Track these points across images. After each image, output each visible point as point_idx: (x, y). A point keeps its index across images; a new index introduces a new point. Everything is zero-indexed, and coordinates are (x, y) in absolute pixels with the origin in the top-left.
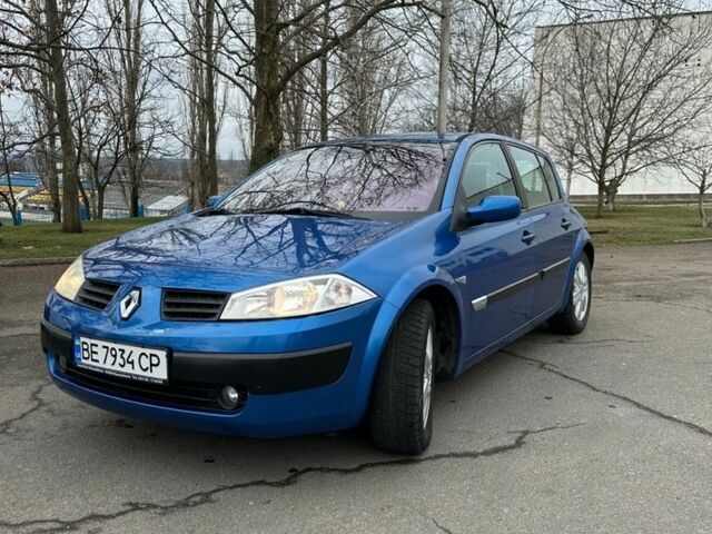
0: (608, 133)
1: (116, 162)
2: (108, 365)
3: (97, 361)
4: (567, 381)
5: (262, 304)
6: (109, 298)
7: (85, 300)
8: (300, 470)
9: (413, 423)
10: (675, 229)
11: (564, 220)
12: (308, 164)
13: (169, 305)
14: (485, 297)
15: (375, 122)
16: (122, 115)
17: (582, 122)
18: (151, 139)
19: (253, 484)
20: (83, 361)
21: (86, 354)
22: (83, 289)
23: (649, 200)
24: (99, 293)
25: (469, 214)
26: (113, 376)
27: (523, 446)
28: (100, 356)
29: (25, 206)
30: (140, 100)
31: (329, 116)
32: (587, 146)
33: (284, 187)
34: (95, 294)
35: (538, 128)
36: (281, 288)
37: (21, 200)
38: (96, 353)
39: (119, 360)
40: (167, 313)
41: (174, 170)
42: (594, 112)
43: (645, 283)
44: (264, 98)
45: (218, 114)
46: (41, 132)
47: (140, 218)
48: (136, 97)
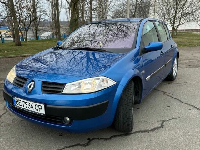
0: (176, 12)
1: (30, 23)
2: (25, 107)
3: (21, 106)
4: (174, 99)
5: (77, 87)
6: (24, 83)
7: (16, 83)
8: (91, 139)
9: (129, 125)
10: (195, 41)
11: (172, 46)
12: (89, 29)
13: (44, 87)
14: (150, 76)
15: (106, 9)
16: (31, 8)
17: (168, 8)
18: (40, 16)
19: (76, 145)
20: (17, 105)
21: (17, 103)
22: (15, 79)
23: (186, 31)
24: (21, 81)
25: (145, 49)
26: (26, 111)
27: (163, 127)
28: (22, 104)
29: (6, 36)
30: (36, 4)
31: (93, 8)
32: (169, 16)
33: (82, 36)
34: (20, 81)
35: (155, 10)
36: (84, 82)
37: (4, 34)
38: (21, 103)
39: (28, 106)
40: (44, 90)
41: (48, 24)
42: (172, 5)
43: (191, 61)
44: (73, 3)
45: (59, 8)
46: (8, 15)
47: (38, 40)
48: (35, 4)
